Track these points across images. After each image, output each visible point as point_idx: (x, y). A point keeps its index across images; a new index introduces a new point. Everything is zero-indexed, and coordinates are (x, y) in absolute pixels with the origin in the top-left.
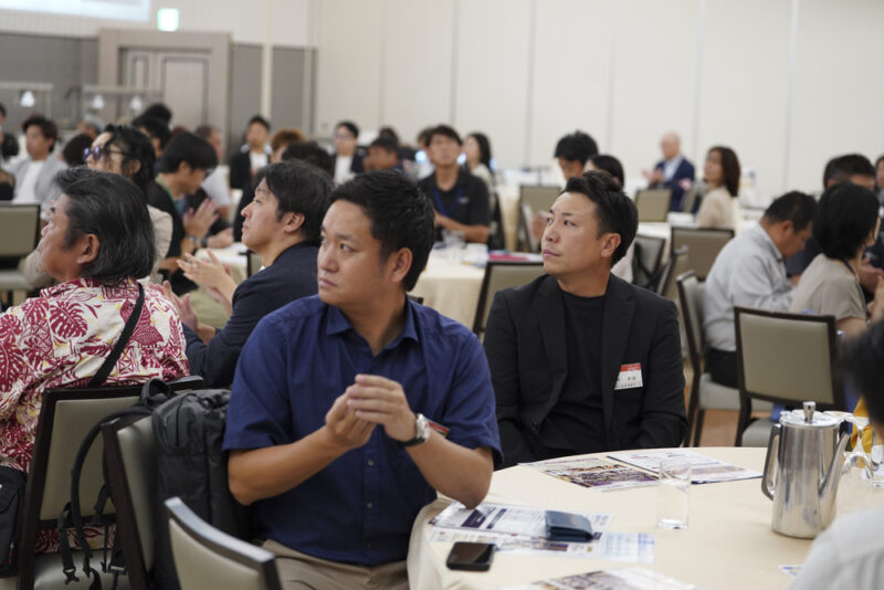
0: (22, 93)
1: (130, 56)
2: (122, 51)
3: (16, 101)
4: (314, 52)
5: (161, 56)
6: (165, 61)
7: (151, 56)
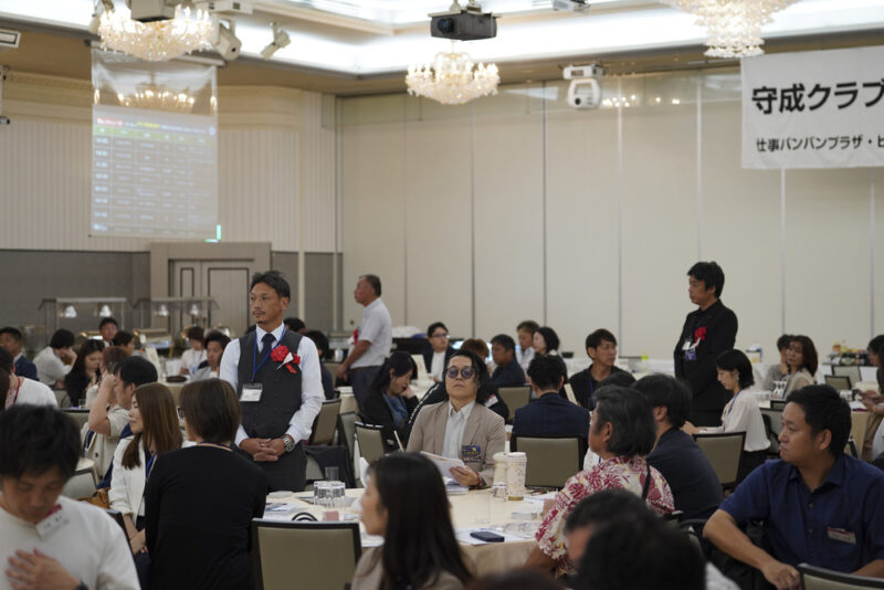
0: (100, 306)
1: (178, 267)
2: (171, 262)
3: (95, 314)
4: (340, 255)
5: (206, 266)
6: (209, 269)
7: (196, 266)
